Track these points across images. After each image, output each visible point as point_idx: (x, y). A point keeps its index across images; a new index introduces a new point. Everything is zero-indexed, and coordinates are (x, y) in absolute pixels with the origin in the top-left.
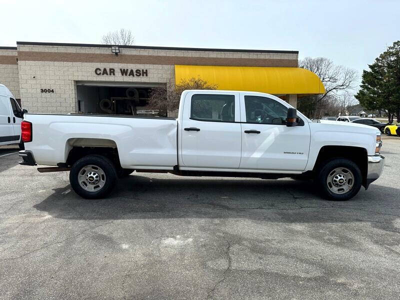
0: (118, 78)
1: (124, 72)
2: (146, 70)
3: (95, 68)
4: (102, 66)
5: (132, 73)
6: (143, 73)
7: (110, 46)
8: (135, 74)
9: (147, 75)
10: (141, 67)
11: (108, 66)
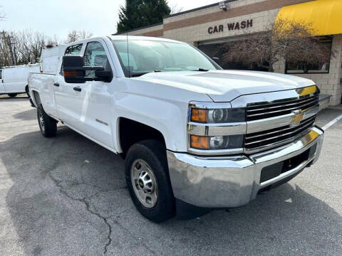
0: (226, 33)
1: (231, 27)
2: (251, 21)
3: (207, 29)
4: (213, 24)
5: (237, 26)
6: (248, 23)
7: (217, 4)
8: (240, 26)
9: (251, 26)
10: (246, 18)
11: (217, 23)
